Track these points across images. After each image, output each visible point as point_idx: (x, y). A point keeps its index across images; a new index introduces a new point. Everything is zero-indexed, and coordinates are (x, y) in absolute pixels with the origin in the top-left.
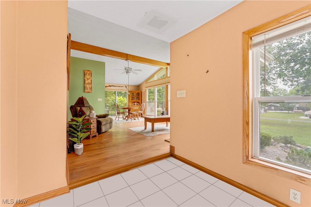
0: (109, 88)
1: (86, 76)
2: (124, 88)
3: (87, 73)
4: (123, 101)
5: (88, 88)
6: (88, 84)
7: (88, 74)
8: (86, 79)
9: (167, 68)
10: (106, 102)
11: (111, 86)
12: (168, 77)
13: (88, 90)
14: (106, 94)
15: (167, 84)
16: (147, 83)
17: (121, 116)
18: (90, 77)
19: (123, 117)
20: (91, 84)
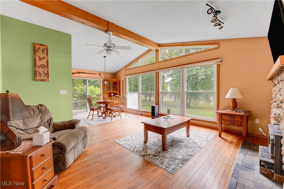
0: (77, 75)
1: (38, 54)
2: (98, 76)
3: (39, 49)
4: (94, 91)
5: (42, 74)
6: (42, 66)
7: (41, 50)
8: (37, 58)
9: (157, 50)
10: (73, 92)
11: (80, 73)
12: (159, 62)
13: (42, 77)
14: (73, 83)
15: (157, 71)
16: (127, 69)
17: (96, 112)
18: (46, 56)
19: (98, 114)
20: (47, 66)
